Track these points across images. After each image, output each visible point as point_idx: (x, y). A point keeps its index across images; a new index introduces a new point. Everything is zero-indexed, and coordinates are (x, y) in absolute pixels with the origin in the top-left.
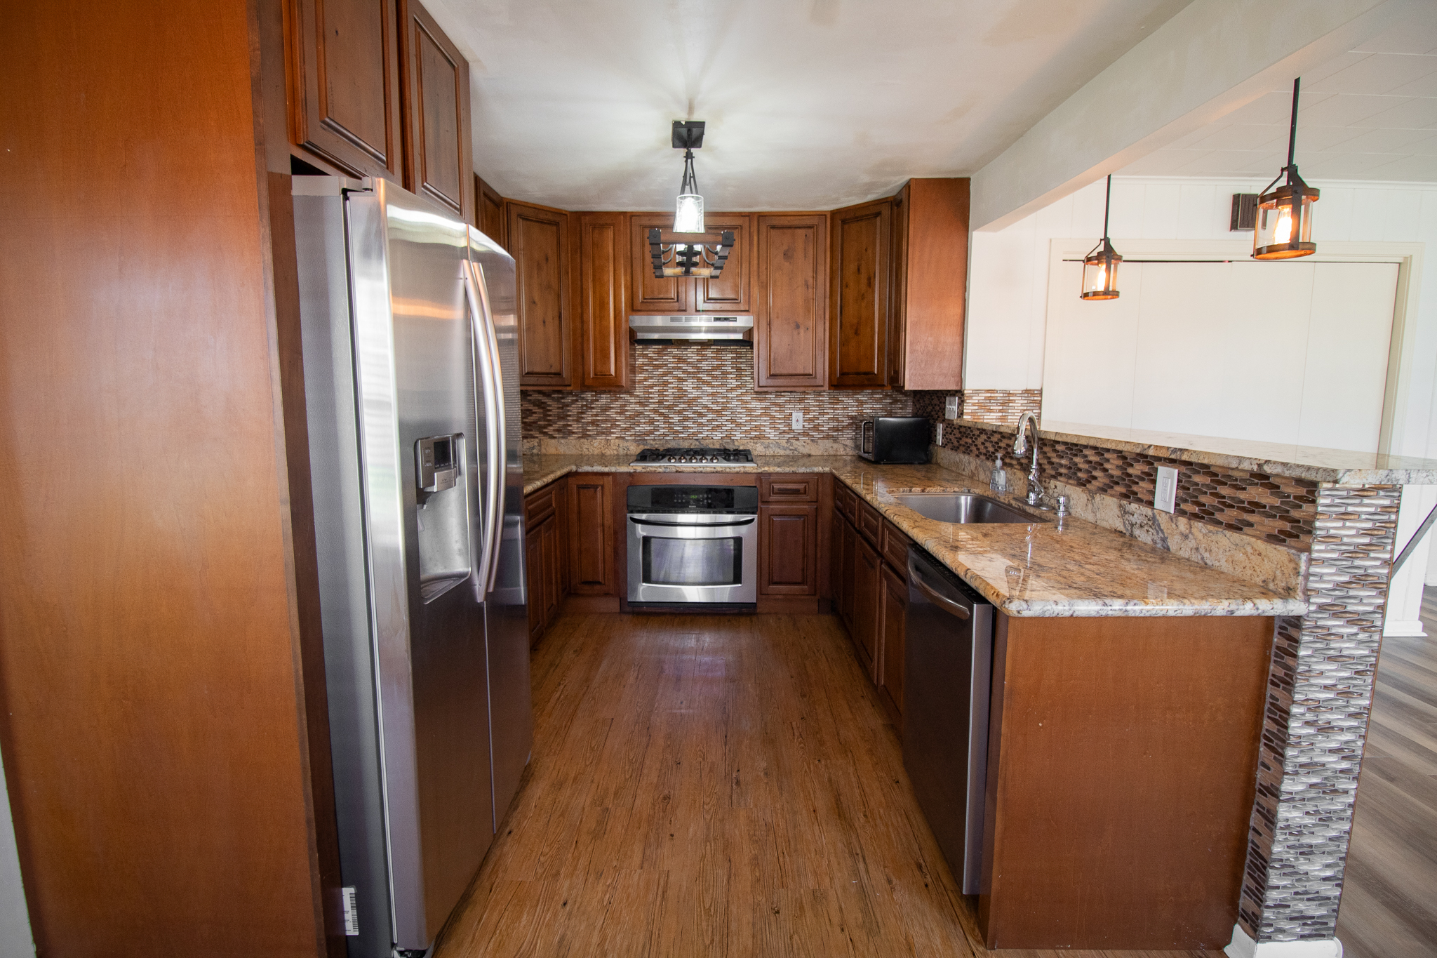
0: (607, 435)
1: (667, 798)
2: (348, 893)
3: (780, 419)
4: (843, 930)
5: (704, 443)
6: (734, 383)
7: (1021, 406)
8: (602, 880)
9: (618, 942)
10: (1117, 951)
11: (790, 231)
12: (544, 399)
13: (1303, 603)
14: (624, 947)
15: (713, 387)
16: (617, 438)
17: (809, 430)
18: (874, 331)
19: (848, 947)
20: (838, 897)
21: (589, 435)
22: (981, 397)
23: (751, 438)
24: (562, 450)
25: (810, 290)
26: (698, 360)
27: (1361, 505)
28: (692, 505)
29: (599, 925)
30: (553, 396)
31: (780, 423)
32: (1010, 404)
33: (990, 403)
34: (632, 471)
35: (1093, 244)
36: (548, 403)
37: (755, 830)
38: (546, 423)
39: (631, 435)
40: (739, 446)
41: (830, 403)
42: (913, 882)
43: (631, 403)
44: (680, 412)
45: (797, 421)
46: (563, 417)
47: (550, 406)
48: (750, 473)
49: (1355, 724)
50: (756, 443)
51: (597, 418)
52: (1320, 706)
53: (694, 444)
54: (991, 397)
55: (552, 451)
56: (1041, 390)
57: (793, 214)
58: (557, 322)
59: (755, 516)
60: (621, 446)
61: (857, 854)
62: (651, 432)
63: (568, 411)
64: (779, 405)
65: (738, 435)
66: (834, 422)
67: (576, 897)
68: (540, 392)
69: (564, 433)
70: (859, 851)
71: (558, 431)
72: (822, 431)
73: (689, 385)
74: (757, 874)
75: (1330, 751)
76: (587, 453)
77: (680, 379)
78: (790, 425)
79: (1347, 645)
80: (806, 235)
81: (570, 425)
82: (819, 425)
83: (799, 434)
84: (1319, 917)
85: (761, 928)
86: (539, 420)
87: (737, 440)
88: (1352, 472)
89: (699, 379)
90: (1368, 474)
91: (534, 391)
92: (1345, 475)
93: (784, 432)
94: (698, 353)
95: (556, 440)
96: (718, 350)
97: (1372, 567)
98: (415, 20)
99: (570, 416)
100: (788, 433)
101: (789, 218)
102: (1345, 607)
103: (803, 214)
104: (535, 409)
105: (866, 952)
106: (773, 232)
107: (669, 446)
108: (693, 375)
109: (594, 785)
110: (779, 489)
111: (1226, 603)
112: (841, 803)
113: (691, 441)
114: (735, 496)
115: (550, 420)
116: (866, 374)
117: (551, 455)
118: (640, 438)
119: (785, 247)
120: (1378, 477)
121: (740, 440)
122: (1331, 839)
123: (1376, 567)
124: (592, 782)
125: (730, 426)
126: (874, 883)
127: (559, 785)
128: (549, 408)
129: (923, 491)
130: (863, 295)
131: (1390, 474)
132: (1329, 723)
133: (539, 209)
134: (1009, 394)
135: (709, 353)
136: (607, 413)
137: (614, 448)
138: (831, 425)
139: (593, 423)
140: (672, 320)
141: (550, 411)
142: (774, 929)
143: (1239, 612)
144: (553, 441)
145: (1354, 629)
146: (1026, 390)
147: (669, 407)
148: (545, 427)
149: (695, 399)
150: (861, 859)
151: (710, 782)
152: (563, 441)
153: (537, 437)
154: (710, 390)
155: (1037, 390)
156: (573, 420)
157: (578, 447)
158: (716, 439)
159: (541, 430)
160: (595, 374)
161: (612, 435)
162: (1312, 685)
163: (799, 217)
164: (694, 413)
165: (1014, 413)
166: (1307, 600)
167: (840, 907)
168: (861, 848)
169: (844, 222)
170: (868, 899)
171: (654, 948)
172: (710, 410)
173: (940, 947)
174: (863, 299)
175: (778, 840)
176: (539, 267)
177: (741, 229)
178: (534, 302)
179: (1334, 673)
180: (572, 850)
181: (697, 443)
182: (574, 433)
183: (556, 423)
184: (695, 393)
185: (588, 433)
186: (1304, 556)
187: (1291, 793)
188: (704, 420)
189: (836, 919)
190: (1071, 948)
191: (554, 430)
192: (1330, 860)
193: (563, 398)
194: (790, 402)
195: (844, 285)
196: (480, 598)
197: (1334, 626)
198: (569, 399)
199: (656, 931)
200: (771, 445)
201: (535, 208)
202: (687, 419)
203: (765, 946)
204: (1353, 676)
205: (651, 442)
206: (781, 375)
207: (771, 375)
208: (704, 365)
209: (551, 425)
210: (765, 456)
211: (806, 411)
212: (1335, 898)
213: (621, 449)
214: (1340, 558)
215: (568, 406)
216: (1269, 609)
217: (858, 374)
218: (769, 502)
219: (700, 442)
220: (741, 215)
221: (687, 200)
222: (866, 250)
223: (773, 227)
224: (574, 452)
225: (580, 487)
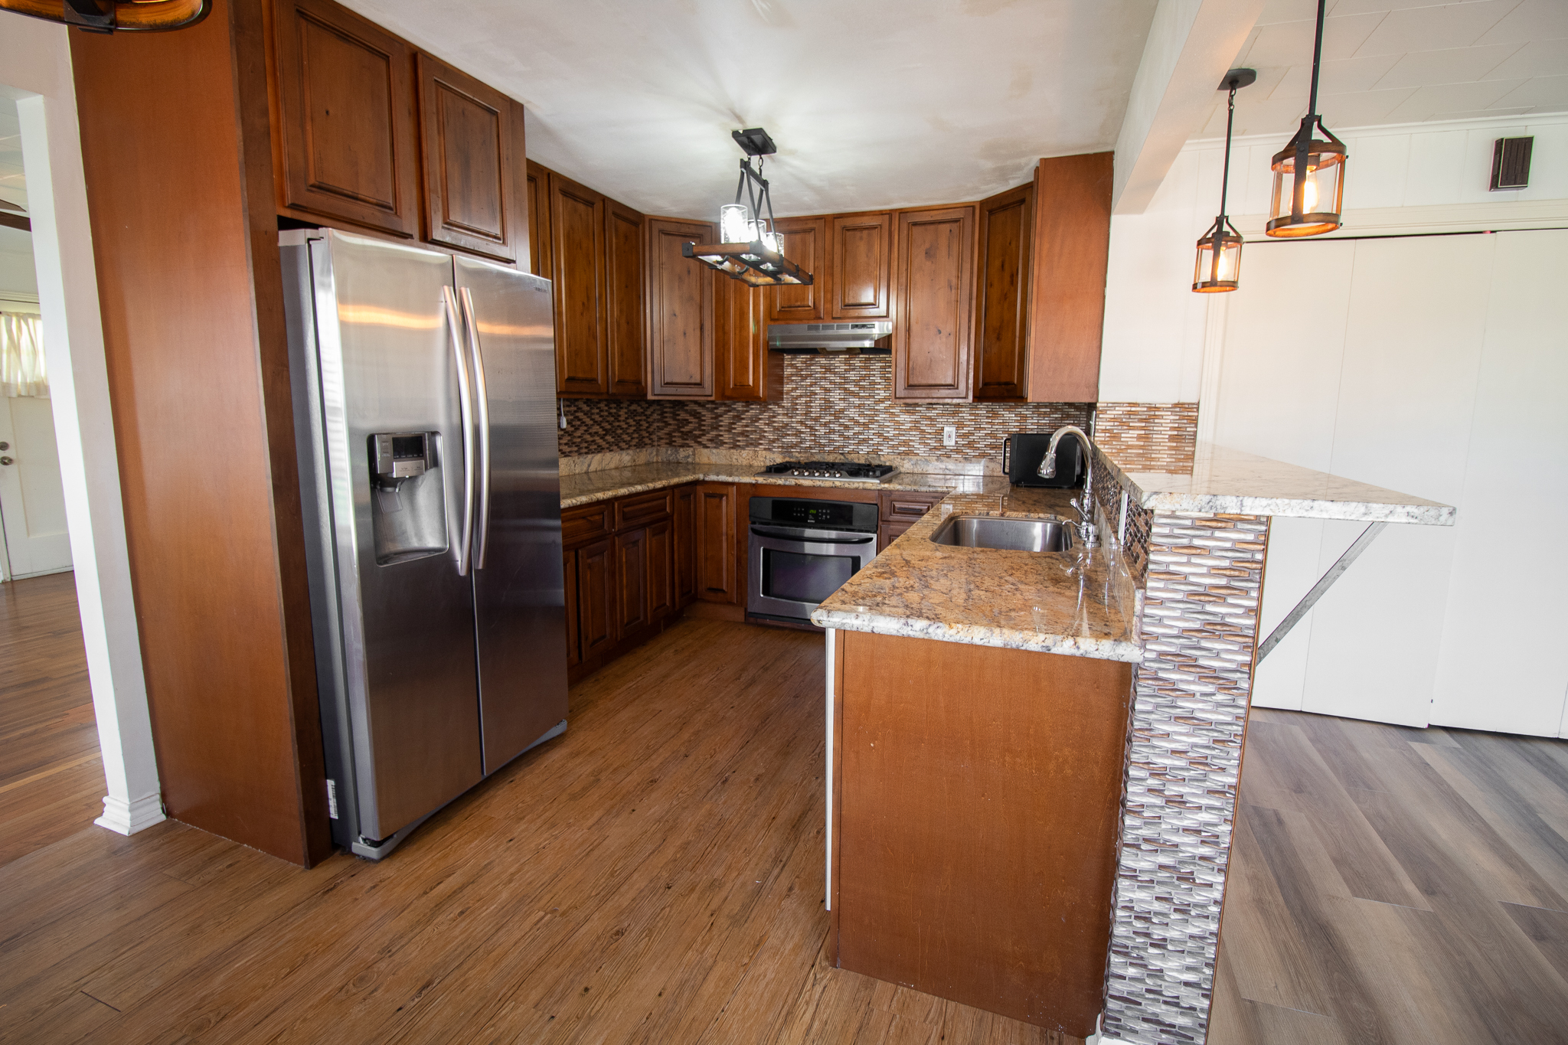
0: (756, 446)
1: (654, 781)
2: (330, 783)
3: (930, 434)
4: (712, 915)
5: (850, 457)
6: (882, 394)
7: (1171, 423)
8: (551, 831)
9: (527, 876)
10: (962, 1006)
11: (932, 227)
12: (700, 410)
13: (1138, 648)
14: (529, 881)
15: (860, 398)
16: (765, 449)
17: (963, 446)
18: (1015, 336)
19: (705, 928)
20: (731, 890)
21: (739, 446)
22: (1119, 411)
23: (899, 454)
24: (714, 459)
25: (953, 291)
26: (846, 370)
27: (1212, 538)
28: (811, 520)
29: (522, 861)
30: (707, 406)
31: (930, 439)
32: (1156, 421)
33: (1130, 418)
34: (754, 482)
35: (1205, 225)
36: (703, 413)
37: (706, 822)
38: (701, 433)
39: (779, 447)
40: (885, 462)
41: (988, 417)
42: (812, 896)
43: (779, 414)
44: (825, 425)
45: (950, 436)
46: (716, 427)
47: (704, 416)
48: (870, 490)
49: (1217, 804)
50: (904, 460)
51: (747, 429)
52: (1166, 774)
53: (839, 458)
54: (1131, 411)
55: (705, 460)
56: (1198, 404)
57: (937, 208)
58: (698, 332)
59: (874, 536)
60: (768, 457)
61: (781, 861)
62: (796, 445)
63: (721, 421)
64: (930, 418)
65: (885, 450)
66: (991, 439)
67: (523, 838)
68: (696, 402)
69: (716, 443)
70: (784, 859)
71: (711, 440)
72: (978, 448)
73: (836, 396)
74: (678, 856)
75: (1184, 830)
76: (736, 463)
77: (827, 390)
78: (941, 440)
79: (1200, 706)
80: (951, 231)
81: (722, 436)
82: (974, 441)
83: (951, 451)
84: (1181, 1027)
85: (644, 896)
86: (695, 430)
87: (883, 455)
88: (1161, 496)
89: (845, 389)
90: (1182, 499)
91: (691, 401)
92: (1151, 499)
93: (935, 448)
94: (846, 362)
95: (709, 450)
96: (867, 359)
97: (1231, 615)
98: (436, 80)
99: (721, 426)
100: (939, 450)
101: (932, 213)
102: (1196, 660)
103: (948, 207)
104: (691, 419)
105: (716, 937)
106: (916, 230)
107: (814, 459)
108: (840, 386)
109: (604, 760)
110: (900, 508)
111: (1042, 637)
112: (806, 817)
113: (836, 455)
114: (855, 512)
115: (704, 430)
116: (1007, 384)
117: (704, 464)
118: (787, 449)
119: (927, 245)
120: (1196, 503)
121: (886, 457)
122: (1192, 937)
123: (1237, 616)
124: (604, 757)
125: (876, 440)
126: (775, 887)
127: (575, 755)
128: (703, 418)
129: (1002, 515)
130: (1006, 295)
131: (1213, 500)
132: (1182, 796)
133: (681, 223)
134: (1157, 409)
135: (857, 362)
136: (756, 424)
137: (762, 459)
138: (989, 441)
139: (742, 434)
140: (810, 328)
141: (704, 420)
142: (654, 899)
143: (1056, 649)
144: (706, 450)
145: (1210, 689)
146: (1179, 404)
147: (816, 419)
148: (700, 436)
149: (842, 411)
150: (780, 866)
151: (701, 776)
152: (714, 451)
153: (692, 447)
154: (857, 401)
155: (1194, 404)
156: (725, 431)
157: (728, 457)
158: (862, 454)
159: (696, 439)
160: (735, 385)
161: (761, 447)
162: (1154, 747)
163: (944, 211)
164: (840, 425)
165: (1161, 431)
166: (1143, 647)
167: (726, 898)
168: (789, 858)
169: (991, 212)
170: (757, 898)
171: (549, 887)
172: (857, 423)
173: (787, 952)
174: (1006, 299)
175: (721, 833)
176: (680, 279)
177: (881, 228)
178: (675, 315)
179: (1183, 738)
180: (546, 804)
181: (842, 457)
182: (726, 443)
183: (709, 433)
184: (842, 405)
185: (738, 443)
186: (1139, 594)
187: (1135, 871)
188: (850, 433)
189: (713, 906)
190: (915, 988)
191: (708, 440)
192: (1189, 961)
193: (716, 408)
194: (943, 415)
195: (989, 285)
196: (462, 571)
197: (1182, 681)
198: (722, 409)
199: (561, 876)
200: (919, 462)
201: (678, 223)
202: (833, 431)
203: (636, 909)
204: (1211, 744)
205: (797, 454)
206: (920, 386)
207: (909, 386)
208: (852, 375)
209: (704, 435)
210: (913, 473)
211: (959, 426)
212: (1202, 1010)
213: (767, 461)
214: (1185, 599)
215: (721, 416)
216: (1092, 650)
217: (999, 384)
218: (890, 521)
219: (845, 457)
220: (881, 213)
221: (730, 209)
222: (1010, 243)
223: (915, 224)
224: (724, 462)
225: (707, 496)
